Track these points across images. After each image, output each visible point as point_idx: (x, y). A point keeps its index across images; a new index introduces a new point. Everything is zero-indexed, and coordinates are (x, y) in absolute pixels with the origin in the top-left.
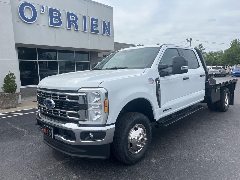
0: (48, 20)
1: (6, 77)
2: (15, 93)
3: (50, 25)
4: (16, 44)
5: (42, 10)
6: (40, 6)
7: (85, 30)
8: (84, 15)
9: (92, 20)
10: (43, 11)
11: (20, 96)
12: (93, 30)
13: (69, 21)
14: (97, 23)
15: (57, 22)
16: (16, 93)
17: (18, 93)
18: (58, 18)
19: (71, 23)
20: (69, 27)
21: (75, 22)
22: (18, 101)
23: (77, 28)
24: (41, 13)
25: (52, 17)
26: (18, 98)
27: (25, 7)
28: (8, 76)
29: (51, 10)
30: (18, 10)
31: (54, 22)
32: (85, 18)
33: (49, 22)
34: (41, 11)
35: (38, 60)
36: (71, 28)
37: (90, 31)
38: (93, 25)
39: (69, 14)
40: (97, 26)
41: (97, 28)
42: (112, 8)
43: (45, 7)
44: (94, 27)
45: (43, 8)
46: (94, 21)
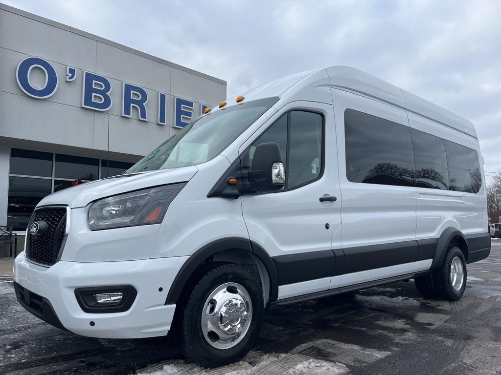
3: (85, 105)
5: (70, 75)
6: (66, 68)
7: (162, 120)
8: (162, 91)
9: (180, 102)
10: (70, 78)
13: (128, 101)
14: (191, 109)
15: (101, 101)
18: (103, 93)
19: (132, 105)
20: (127, 111)
21: (140, 103)
23: (143, 115)
24: (67, 82)
25: (89, 90)
27: (31, 67)
29: (90, 77)
30: (15, 71)
31: (93, 101)
32: (163, 97)
33: (82, 100)
34: (68, 77)
36: (130, 115)
39: (128, 88)
40: (190, 114)
41: (190, 119)
42: (224, 83)
43: (76, 70)
44: (182, 116)
45: (72, 71)
46: (182, 105)
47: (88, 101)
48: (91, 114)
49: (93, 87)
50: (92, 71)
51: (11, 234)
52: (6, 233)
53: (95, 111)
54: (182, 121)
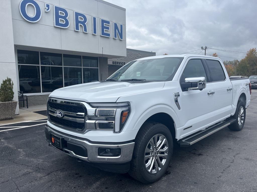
0: (54, 20)
1: (2, 83)
2: (12, 103)
3: (56, 25)
4: (16, 46)
5: (47, 8)
6: (45, 4)
7: (95, 32)
8: (94, 16)
9: (103, 21)
10: (47, 10)
11: (18, 105)
12: (103, 33)
13: (77, 22)
14: (108, 25)
15: (64, 22)
16: (13, 102)
17: (16, 103)
18: (65, 18)
19: (79, 24)
20: (77, 28)
21: (83, 23)
22: (15, 111)
23: (86, 30)
24: (46, 12)
25: (57, 17)
26: (16, 108)
27: (27, 4)
28: (5, 82)
29: (57, 9)
30: (19, 7)
31: (60, 23)
32: (95, 19)
33: (54, 22)
34: (46, 9)
35: (40, 65)
36: (79, 30)
37: (100, 34)
38: (103, 27)
39: (77, 14)
40: (108, 28)
41: (108, 31)
42: (124, 10)
43: (50, 5)
44: (104, 29)
45: (48, 6)
46: (104, 23)
47: (57, 23)
48: (59, 31)
49: (59, 15)
50: (58, 5)
51: (23, 96)
52: (20, 95)
53: (61, 28)
54: (104, 32)
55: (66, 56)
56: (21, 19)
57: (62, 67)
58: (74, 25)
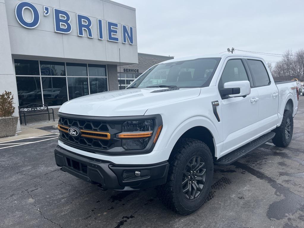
0: (54, 25)
2: (12, 118)
3: (57, 31)
4: (13, 56)
5: (46, 12)
6: (43, 7)
7: (101, 37)
8: (100, 18)
9: (110, 24)
10: (46, 14)
11: (19, 121)
12: (110, 38)
13: (81, 26)
14: (116, 28)
15: (65, 27)
16: (14, 118)
17: (17, 118)
18: (66, 22)
19: (83, 28)
20: (81, 33)
21: (88, 27)
22: (16, 127)
23: (90, 35)
24: (45, 16)
25: (58, 21)
26: (17, 124)
27: (24, 8)
28: (2, 96)
29: (58, 12)
30: (15, 11)
31: (61, 27)
32: (100, 21)
33: (54, 27)
34: (45, 13)
35: (41, 76)
36: (83, 35)
37: (107, 38)
38: (110, 31)
39: (80, 17)
40: (116, 32)
41: (116, 35)
42: (134, 10)
43: (49, 8)
44: (112, 33)
45: (47, 9)
46: (112, 26)
47: (58, 28)
48: (61, 36)
49: (60, 18)
50: (58, 8)
54: (112, 36)
55: (69, 64)
56: (17, 25)
57: (66, 78)
58: (77, 30)
